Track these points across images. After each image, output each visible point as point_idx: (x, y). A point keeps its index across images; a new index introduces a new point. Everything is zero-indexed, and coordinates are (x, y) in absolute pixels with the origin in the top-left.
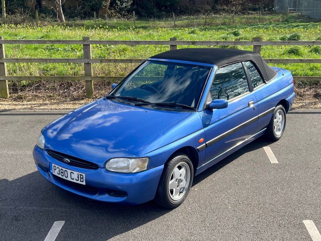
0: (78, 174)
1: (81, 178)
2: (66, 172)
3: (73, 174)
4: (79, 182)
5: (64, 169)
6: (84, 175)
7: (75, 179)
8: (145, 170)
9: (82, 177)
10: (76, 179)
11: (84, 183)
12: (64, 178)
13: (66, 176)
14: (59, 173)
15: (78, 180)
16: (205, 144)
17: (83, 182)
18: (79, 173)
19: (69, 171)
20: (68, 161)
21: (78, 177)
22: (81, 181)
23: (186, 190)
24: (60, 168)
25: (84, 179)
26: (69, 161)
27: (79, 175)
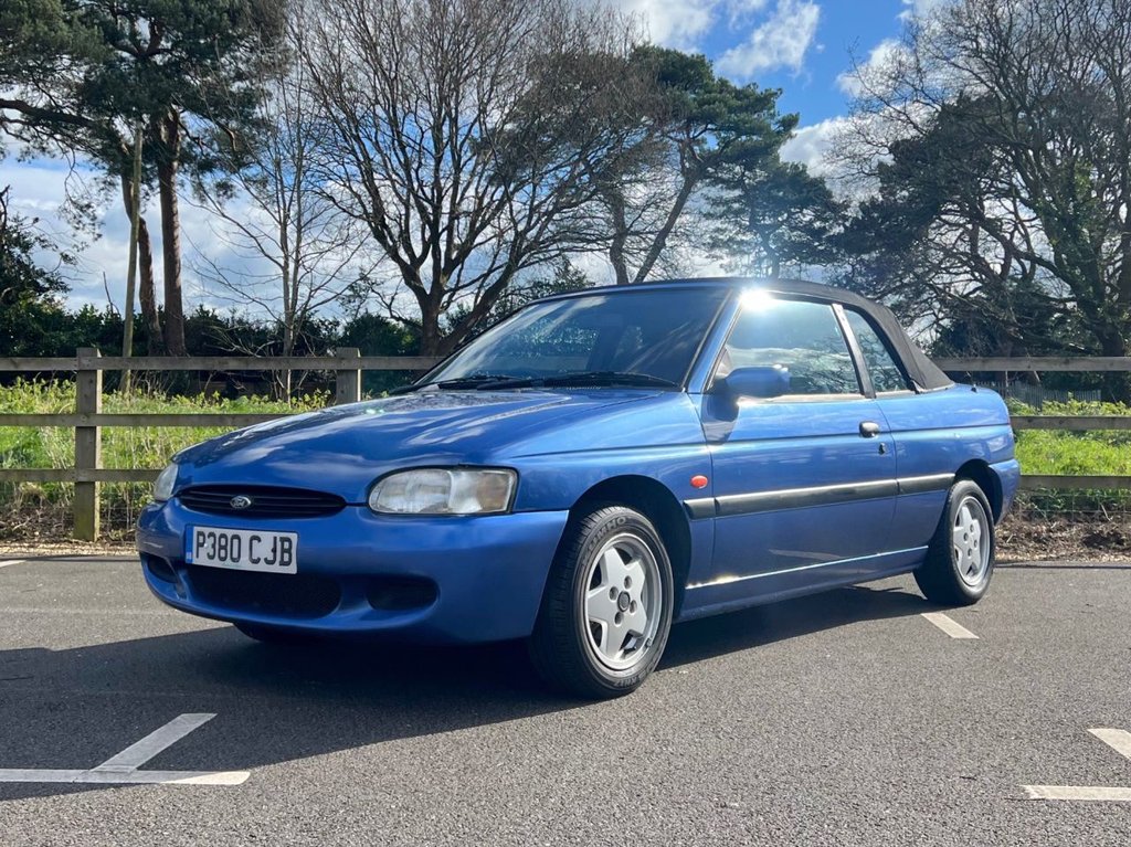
0: (275, 538)
1: (283, 551)
2: (236, 541)
3: (259, 540)
4: (276, 568)
5: (230, 533)
6: (294, 537)
7: (262, 561)
8: (503, 513)
9: (286, 545)
10: (266, 559)
11: (292, 569)
12: (228, 565)
13: (235, 555)
14: (211, 554)
15: (272, 562)
16: (712, 500)
17: (288, 564)
18: (279, 535)
19: (246, 535)
20: (246, 503)
21: (274, 551)
22: (283, 563)
23: (646, 646)
24: (218, 532)
25: (294, 551)
26: (249, 502)
27: (278, 539)
